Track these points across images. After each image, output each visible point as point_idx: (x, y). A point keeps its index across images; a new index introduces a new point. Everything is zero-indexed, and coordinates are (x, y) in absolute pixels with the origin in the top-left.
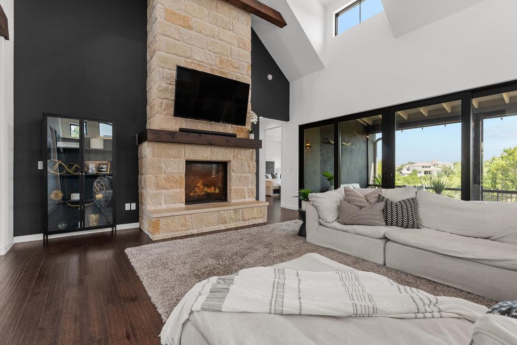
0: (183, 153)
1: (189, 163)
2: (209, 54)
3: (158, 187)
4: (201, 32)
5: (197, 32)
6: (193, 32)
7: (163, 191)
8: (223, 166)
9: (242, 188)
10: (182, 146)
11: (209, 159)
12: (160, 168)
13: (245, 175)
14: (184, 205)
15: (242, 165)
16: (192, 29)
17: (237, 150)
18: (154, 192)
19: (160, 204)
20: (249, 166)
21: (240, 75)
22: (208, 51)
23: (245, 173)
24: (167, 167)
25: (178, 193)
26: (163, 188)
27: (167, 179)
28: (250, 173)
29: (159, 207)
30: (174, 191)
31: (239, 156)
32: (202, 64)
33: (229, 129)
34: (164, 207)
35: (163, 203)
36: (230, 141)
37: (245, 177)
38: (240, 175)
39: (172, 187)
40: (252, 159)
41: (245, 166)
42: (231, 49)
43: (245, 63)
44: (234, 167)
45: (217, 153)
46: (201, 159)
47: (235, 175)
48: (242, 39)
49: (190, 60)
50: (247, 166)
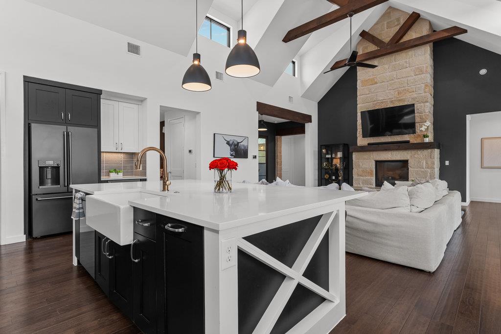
0: (372, 157)
1: (377, 162)
2: (389, 93)
3: (358, 175)
4: (383, 82)
5: (381, 83)
6: (378, 84)
7: (361, 177)
8: (405, 163)
10: (371, 153)
11: (389, 159)
12: (359, 165)
13: (422, 170)
14: (374, 186)
15: (419, 162)
17: (413, 152)
18: (357, 177)
19: (359, 184)
20: (427, 163)
21: (416, 96)
22: (388, 91)
23: (423, 168)
24: (362, 165)
27: (363, 171)
28: (427, 168)
30: (367, 178)
31: (416, 156)
32: (385, 100)
33: (406, 138)
35: (361, 184)
36: (405, 146)
37: (422, 172)
38: (416, 169)
39: (366, 176)
40: (431, 158)
41: (423, 163)
42: (407, 80)
43: (422, 85)
44: (411, 164)
45: (396, 155)
46: (384, 159)
47: (412, 169)
48: (418, 68)
49: (376, 102)
50: (424, 163)
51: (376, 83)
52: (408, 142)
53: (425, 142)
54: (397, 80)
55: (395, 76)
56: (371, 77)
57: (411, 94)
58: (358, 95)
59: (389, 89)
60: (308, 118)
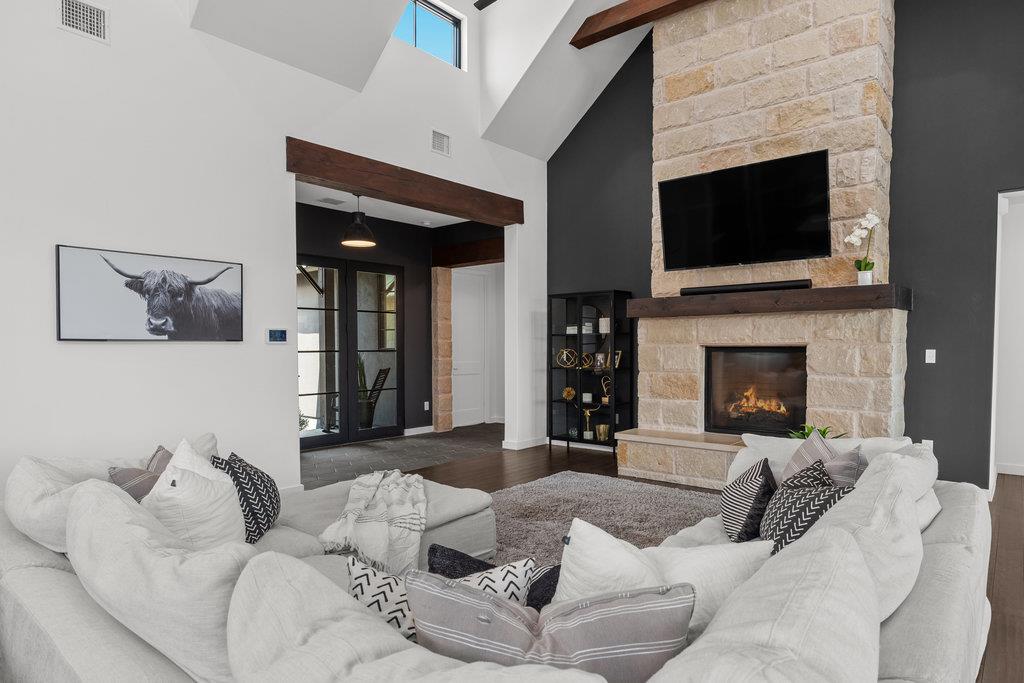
0: (694, 333)
1: (710, 351)
2: (751, 118)
3: (653, 394)
4: (731, 81)
5: (724, 85)
6: (717, 91)
7: (662, 401)
8: (796, 355)
9: (839, 412)
10: (693, 321)
11: (748, 342)
12: (656, 362)
13: (850, 380)
14: (700, 429)
15: (841, 353)
16: (712, 87)
17: (822, 319)
18: (648, 400)
19: (656, 422)
20: (865, 358)
21: (834, 125)
22: (747, 113)
23: (852, 375)
24: (666, 361)
25: (684, 407)
26: (660, 395)
27: (667, 380)
28: (868, 373)
29: (655, 427)
30: (678, 402)
31: (830, 333)
32: (733, 146)
33: (799, 269)
34: (662, 427)
35: (661, 420)
36: (797, 297)
37: (849, 386)
39: (675, 396)
40: (879, 340)
41: (852, 357)
42: (808, 73)
43: (855, 86)
44: (813, 359)
45: (767, 329)
46: (731, 343)
47: (817, 378)
48: (843, 28)
49: (708, 151)
50: (858, 359)
51: (710, 87)
52: (805, 285)
53: (860, 284)
54: (773, 75)
55: (768, 60)
56: (695, 68)
57: (818, 119)
58: (655, 127)
59: (749, 104)
60: (514, 210)
